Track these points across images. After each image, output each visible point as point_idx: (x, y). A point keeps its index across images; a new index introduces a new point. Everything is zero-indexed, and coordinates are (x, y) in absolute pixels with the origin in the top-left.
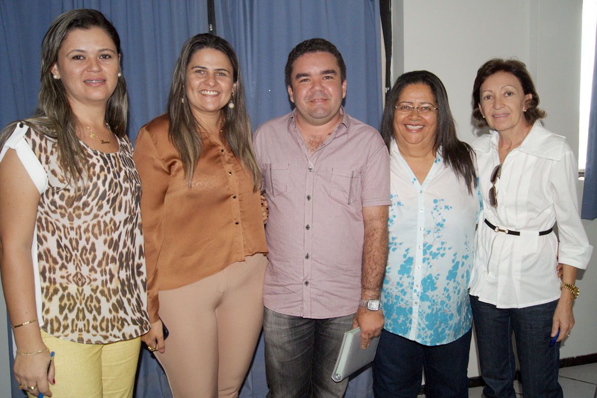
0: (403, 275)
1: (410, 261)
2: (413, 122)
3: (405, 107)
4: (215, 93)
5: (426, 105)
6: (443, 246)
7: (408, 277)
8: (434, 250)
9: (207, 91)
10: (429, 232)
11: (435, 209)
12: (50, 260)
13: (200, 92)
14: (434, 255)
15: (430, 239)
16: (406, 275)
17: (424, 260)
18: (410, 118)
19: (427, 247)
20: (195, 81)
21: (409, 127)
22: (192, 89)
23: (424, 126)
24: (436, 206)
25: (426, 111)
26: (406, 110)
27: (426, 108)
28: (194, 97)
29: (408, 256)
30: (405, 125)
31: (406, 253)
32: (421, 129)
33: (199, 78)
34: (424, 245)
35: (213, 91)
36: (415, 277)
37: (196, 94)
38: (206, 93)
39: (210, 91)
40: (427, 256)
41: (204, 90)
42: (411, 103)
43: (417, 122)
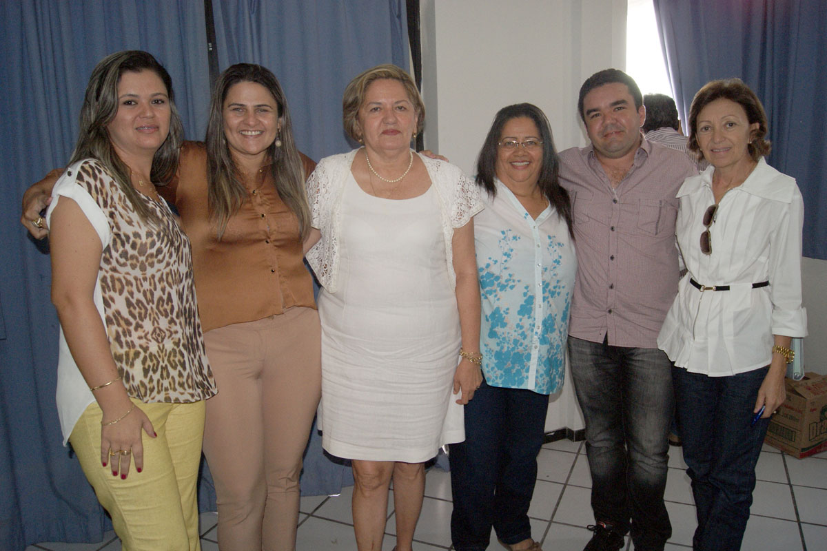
0: (524, 316)
1: (530, 300)
2: (518, 159)
3: (509, 143)
4: (257, 133)
5: (531, 140)
6: (559, 284)
7: (529, 318)
8: (551, 287)
9: (248, 131)
10: (546, 269)
11: (550, 245)
12: (122, 322)
13: (240, 132)
14: (552, 294)
15: (548, 277)
16: (526, 316)
17: (544, 299)
18: (516, 154)
19: (546, 285)
20: (234, 120)
21: (515, 164)
22: (231, 130)
23: (530, 162)
24: (551, 242)
25: (531, 146)
26: (509, 146)
27: (531, 142)
28: (234, 138)
29: (529, 294)
30: (511, 163)
31: (526, 291)
32: (528, 165)
33: (238, 116)
34: (543, 282)
35: (255, 131)
36: (536, 317)
37: (235, 135)
38: (246, 133)
39: (251, 131)
40: (547, 294)
41: (245, 130)
42: (515, 138)
43: (523, 159)
